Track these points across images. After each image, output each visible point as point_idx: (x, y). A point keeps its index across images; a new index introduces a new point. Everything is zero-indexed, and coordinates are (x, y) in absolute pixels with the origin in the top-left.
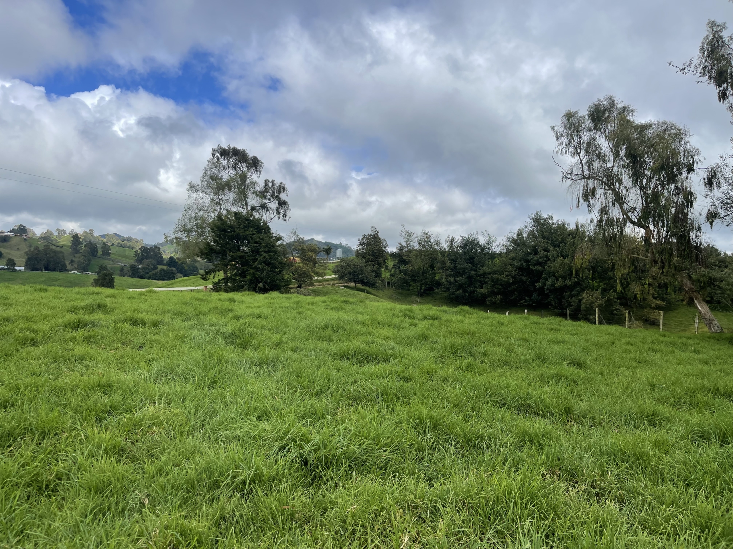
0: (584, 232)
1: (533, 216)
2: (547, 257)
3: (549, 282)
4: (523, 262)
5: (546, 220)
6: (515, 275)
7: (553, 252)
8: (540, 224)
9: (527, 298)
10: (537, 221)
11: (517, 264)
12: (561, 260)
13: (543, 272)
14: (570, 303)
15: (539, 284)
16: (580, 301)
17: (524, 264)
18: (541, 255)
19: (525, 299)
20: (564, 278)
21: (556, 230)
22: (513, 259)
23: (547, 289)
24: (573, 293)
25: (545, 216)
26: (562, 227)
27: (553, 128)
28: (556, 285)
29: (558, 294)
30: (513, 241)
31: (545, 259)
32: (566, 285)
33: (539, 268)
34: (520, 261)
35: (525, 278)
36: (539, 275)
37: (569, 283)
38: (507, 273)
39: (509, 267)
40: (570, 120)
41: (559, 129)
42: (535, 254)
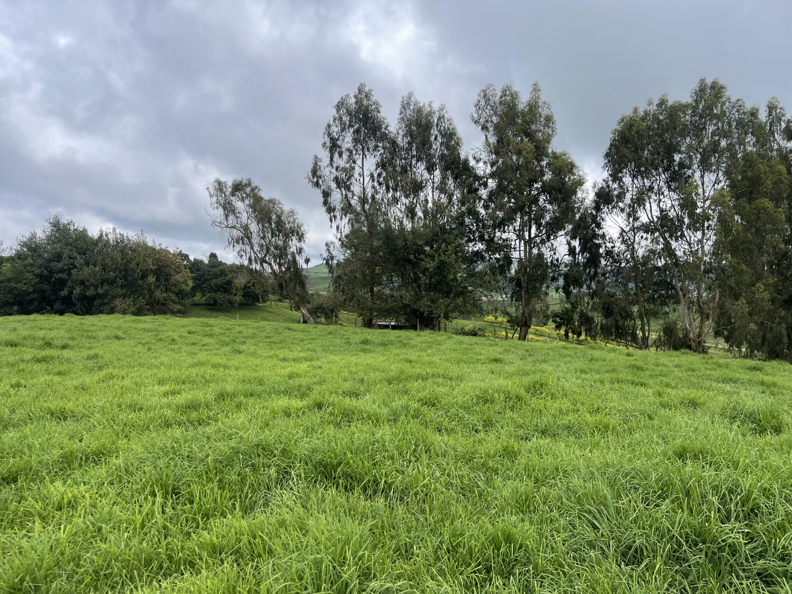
0: (108, 241)
1: (50, 220)
2: (73, 264)
3: (77, 291)
4: (43, 269)
5: (66, 226)
6: (36, 283)
13: (68, 280)
15: (64, 293)
16: (113, 308)
17: (45, 272)
18: (66, 262)
19: (46, 309)
20: (96, 287)
22: (31, 265)
23: (74, 298)
24: (106, 301)
25: (64, 220)
26: (82, 235)
28: (86, 294)
31: (71, 266)
32: (98, 294)
33: (65, 276)
34: (40, 268)
35: (46, 287)
36: (62, 283)
37: (100, 291)
38: (25, 281)
39: (27, 275)
40: (220, 187)
41: (212, 190)
42: (58, 262)
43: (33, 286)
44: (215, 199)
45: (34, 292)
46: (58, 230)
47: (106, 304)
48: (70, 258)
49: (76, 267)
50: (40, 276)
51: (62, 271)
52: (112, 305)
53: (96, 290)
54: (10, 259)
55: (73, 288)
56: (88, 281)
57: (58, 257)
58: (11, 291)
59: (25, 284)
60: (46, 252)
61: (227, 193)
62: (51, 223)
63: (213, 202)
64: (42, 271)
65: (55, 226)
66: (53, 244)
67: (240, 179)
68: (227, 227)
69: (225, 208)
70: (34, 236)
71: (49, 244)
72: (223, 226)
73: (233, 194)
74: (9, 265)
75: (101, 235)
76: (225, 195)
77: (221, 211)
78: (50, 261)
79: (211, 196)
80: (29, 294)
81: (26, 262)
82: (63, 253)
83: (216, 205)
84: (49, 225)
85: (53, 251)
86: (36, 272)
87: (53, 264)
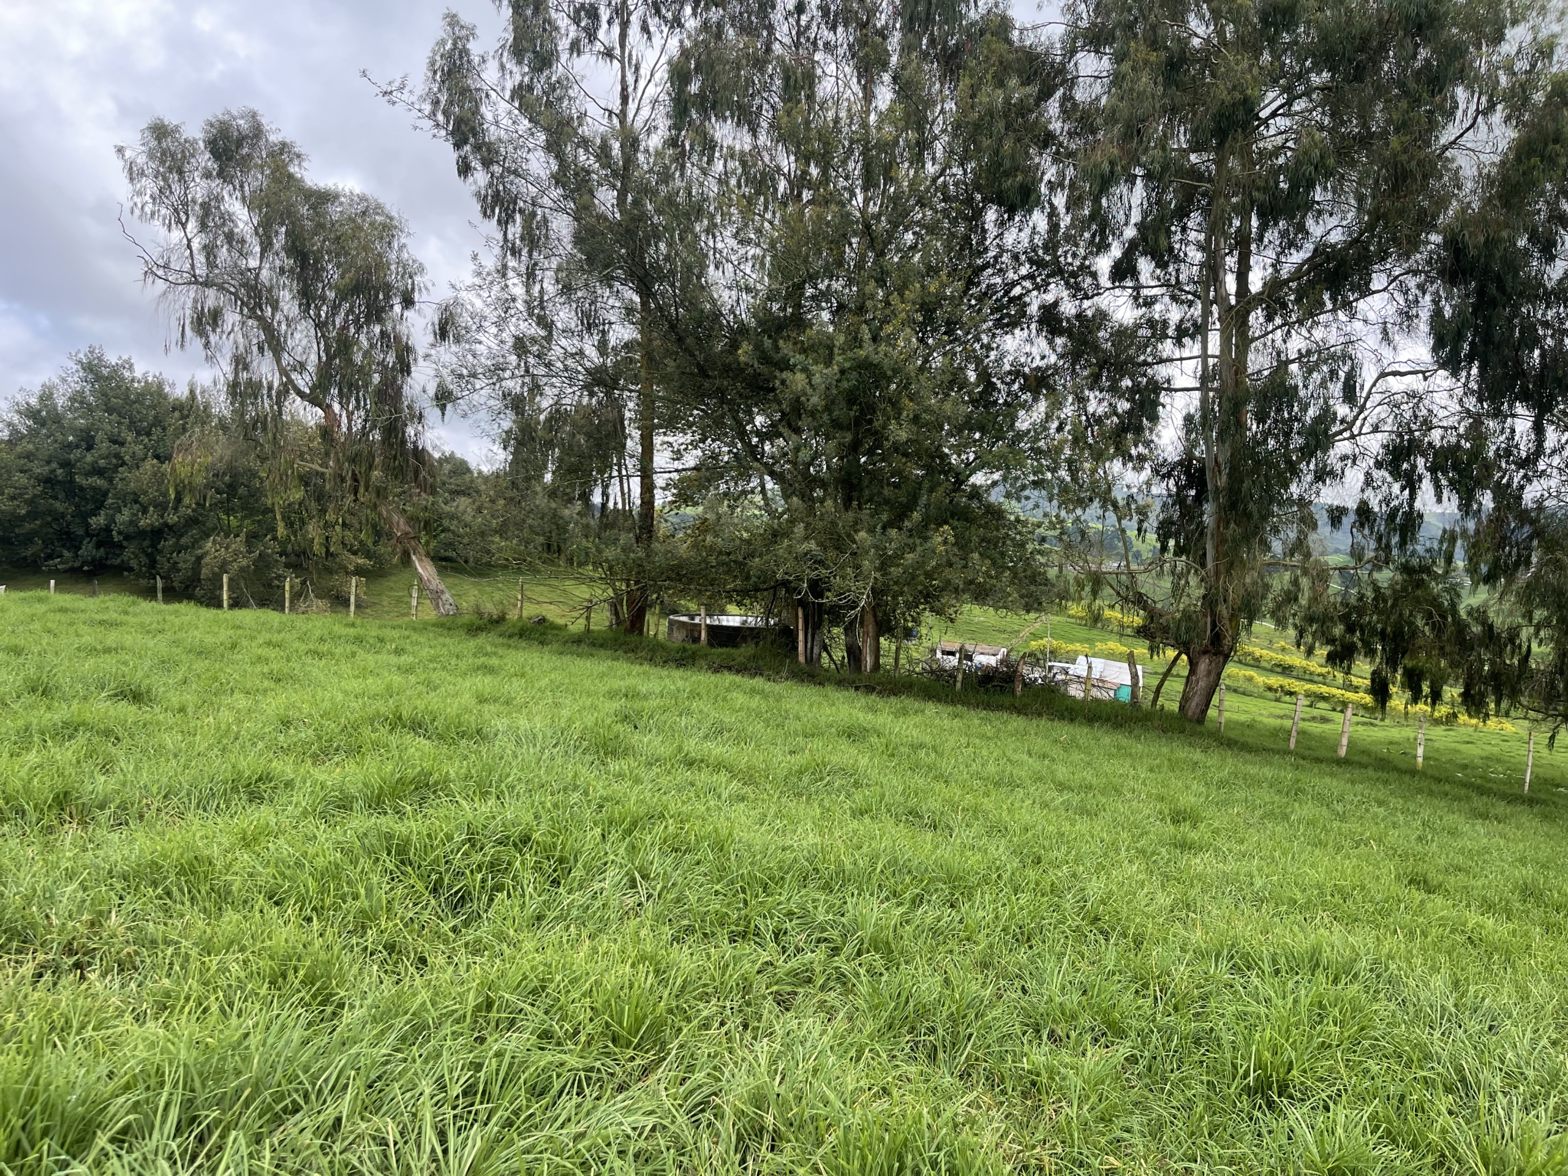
0: (207, 407)
1: (81, 355)
2: (117, 456)
3: (124, 517)
4: (54, 465)
5: (115, 370)
6: (35, 496)
7: (134, 447)
8: (99, 377)
9: (66, 553)
10: (92, 368)
11: (39, 469)
12: (153, 466)
13: (108, 491)
14: (176, 563)
15: (98, 521)
16: (199, 559)
17: (59, 471)
18: (104, 451)
19: (61, 556)
20: (162, 507)
21: (141, 396)
22: (29, 456)
23: (120, 533)
24: (183, 541)
25: (112, 359)
26: (156, 392)
27: (120, 150)
28: (142, 523)
29: (146, 543)
30: (31, 413)
31: (114, 461)
32: (166, 524)
33: (99, 482)
34: (48, 462)
37: (172, 518)
39: (17, 477)
40: (164, 143)
41: (136, 156)
42: (87, 449)
44: (150, 186)
47: (185, 549)
48: (114, 442)
49: (124, 464)
51: (99, 472)
53: (162, 517)
55: (117, 510)
56: (145, 493)
57: (88, 439)
59: (10, 498)
62: (79, 363)
63: (142, 195)
64: (52, 471)
65: (90, 370)
70: (48, 391)
75: (192, 392)
78: (71, 447)
79: (134, 175)
82: (100, 431)
83: (151, 206)
84: (76, 367)
85: (79, 425)
87: (76, 454)
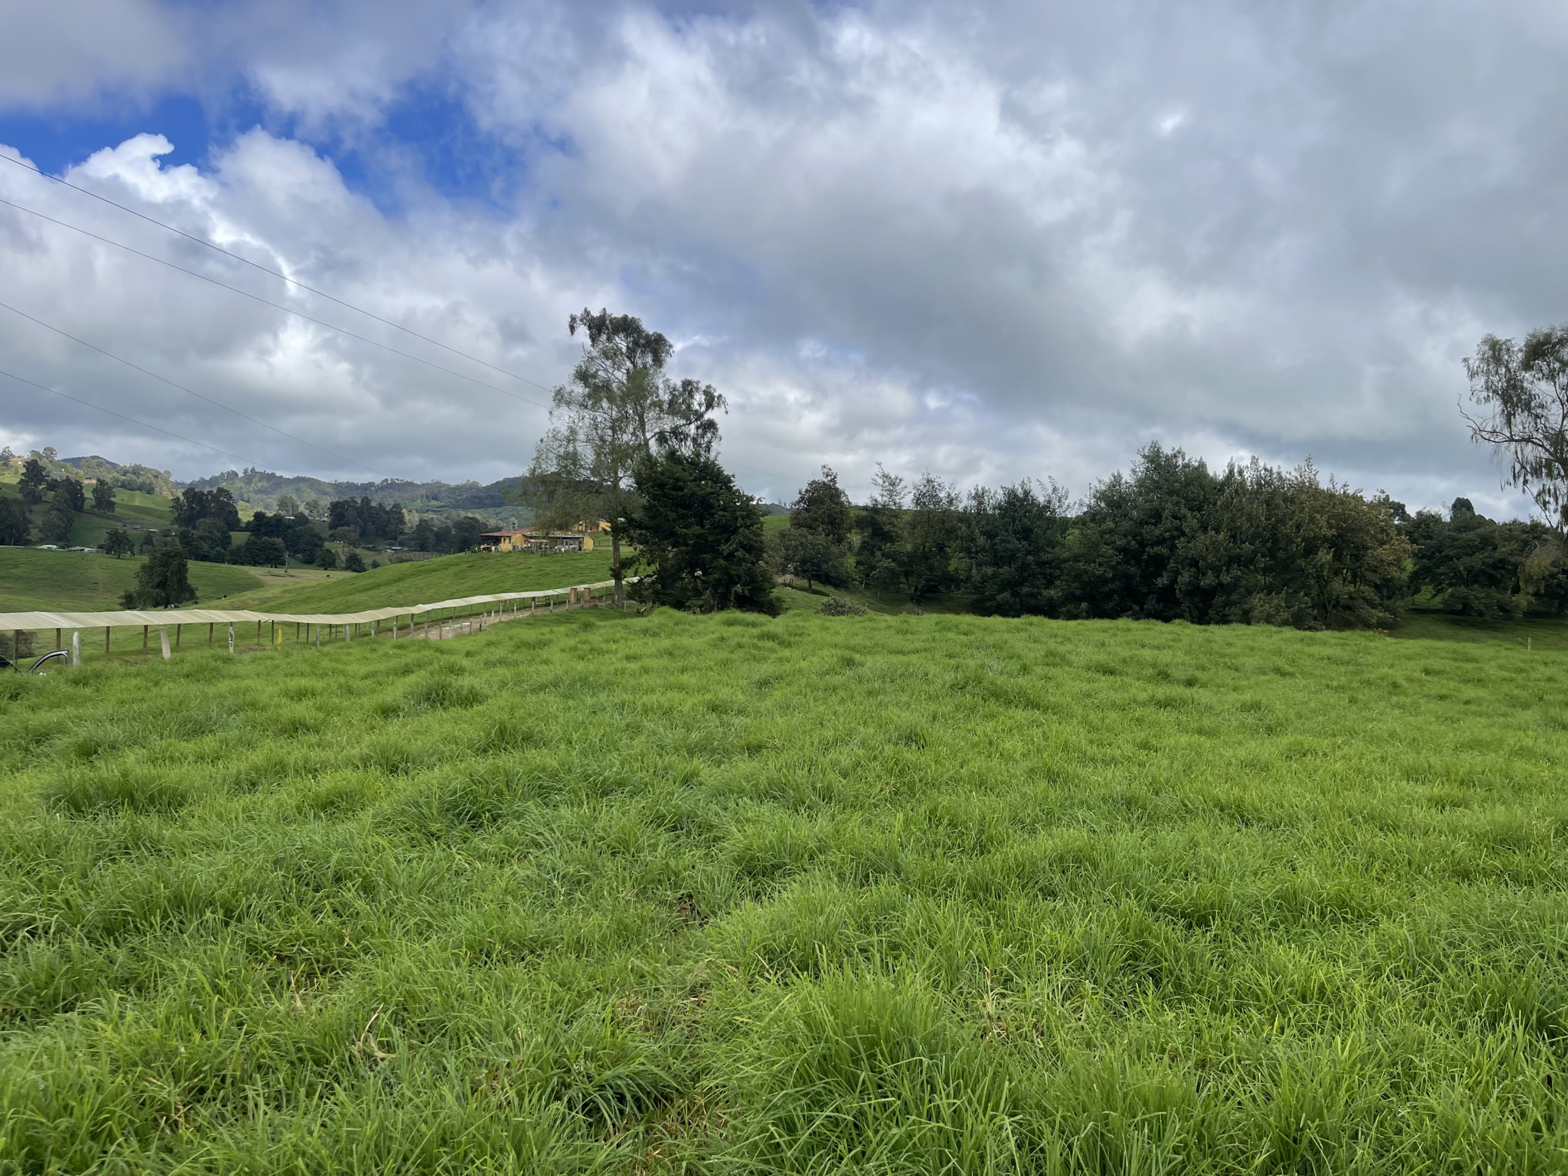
0: (1242, 481)
1: (1146, 451)
2: (1179, 529)
3: (1185, 577)
4: (1130, 538)
5: (1171, 459)
6: (1117, 563)
9: (1135, 607)
10: (1154, 458)
12: (1212, 536)
13: (1169, 558)
15: (1162, 581)
17: (1133, 543)
18: (1169, 525)
20: (1218, 572)
23: (1180, 590)
24: (1234, 597)
25: (1167, 450)
26: (1200, 474)
27: (1465, 360)
28: (1200, 583)
32: (1221, 584)
34: (1125, 536)
35: (1133, 570)
36: (1159, 564)
37: (1226, 579)
38: (1101, 560)
39: (1104, 549)
40: (1495, 351)
41: (1474, 363)
42: (1155, 524)
43: (1113, 568)
44: (1480, 381)
45: (1113, 580)
46: (1158, 467)
47: (1235, 604)
48: (1175, 517)
49: (1183, 534)
50: (1124, 550)
51: (1161, 541)
52: (1246, 606)
53: (1218, 577)
54: (1080, 521)
55: (1177, 573)
56: (1204, 559)
57: (1156, 516)
58: (1078, 577)
59: (1100, 565)
60: (1135, 508)
61: (1513, 365)
62: (1144, 457)
63: (1479, 387)
64: (1128, 542)
65: (1152, 462)
66: (1147, 493)
67: (1546, 330)
68: (1511, 439)
69: (1506, 398)
70: (1117, 479)
71: (1140, 494)
72: (1500, 438)
73: (1527, 366)
74: (1077, 532)
75: (1231, 472)
76: (1508, 370)
77: (1496, 405)
78: (1142, 523)
79: (1473, 375)
80: (1105, 581)
81: (1104, 527)
82: (1164, 509)
83: (1485, 394)
84: (1142, 460)
85: (1148, 506)
86: (1118, 543)
87: (1147, 528)
